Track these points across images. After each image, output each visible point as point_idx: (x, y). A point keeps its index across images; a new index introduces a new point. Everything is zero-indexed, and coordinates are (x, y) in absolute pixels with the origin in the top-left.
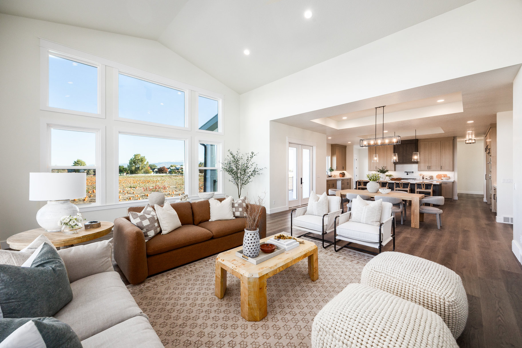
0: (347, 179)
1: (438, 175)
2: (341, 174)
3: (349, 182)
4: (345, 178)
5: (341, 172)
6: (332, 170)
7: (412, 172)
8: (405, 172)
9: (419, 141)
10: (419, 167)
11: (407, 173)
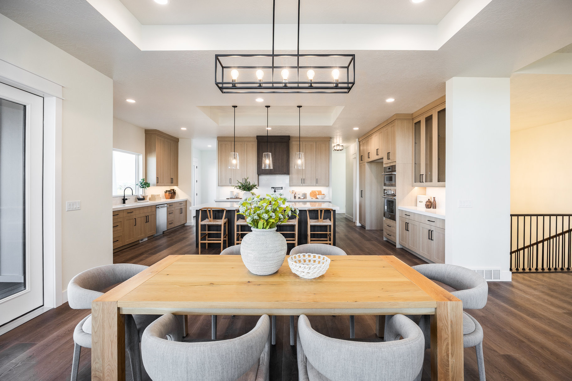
0: (180, 203)
1: (312, 191)
2: (167, 193)
3: (183, 207)
4: (175, 200)
5: (168, 188)
6: (145, 184)
7: (281, 188)
8: (272, 188)
9: (291, 139)
10: (291, 180)
11: (275, 189)
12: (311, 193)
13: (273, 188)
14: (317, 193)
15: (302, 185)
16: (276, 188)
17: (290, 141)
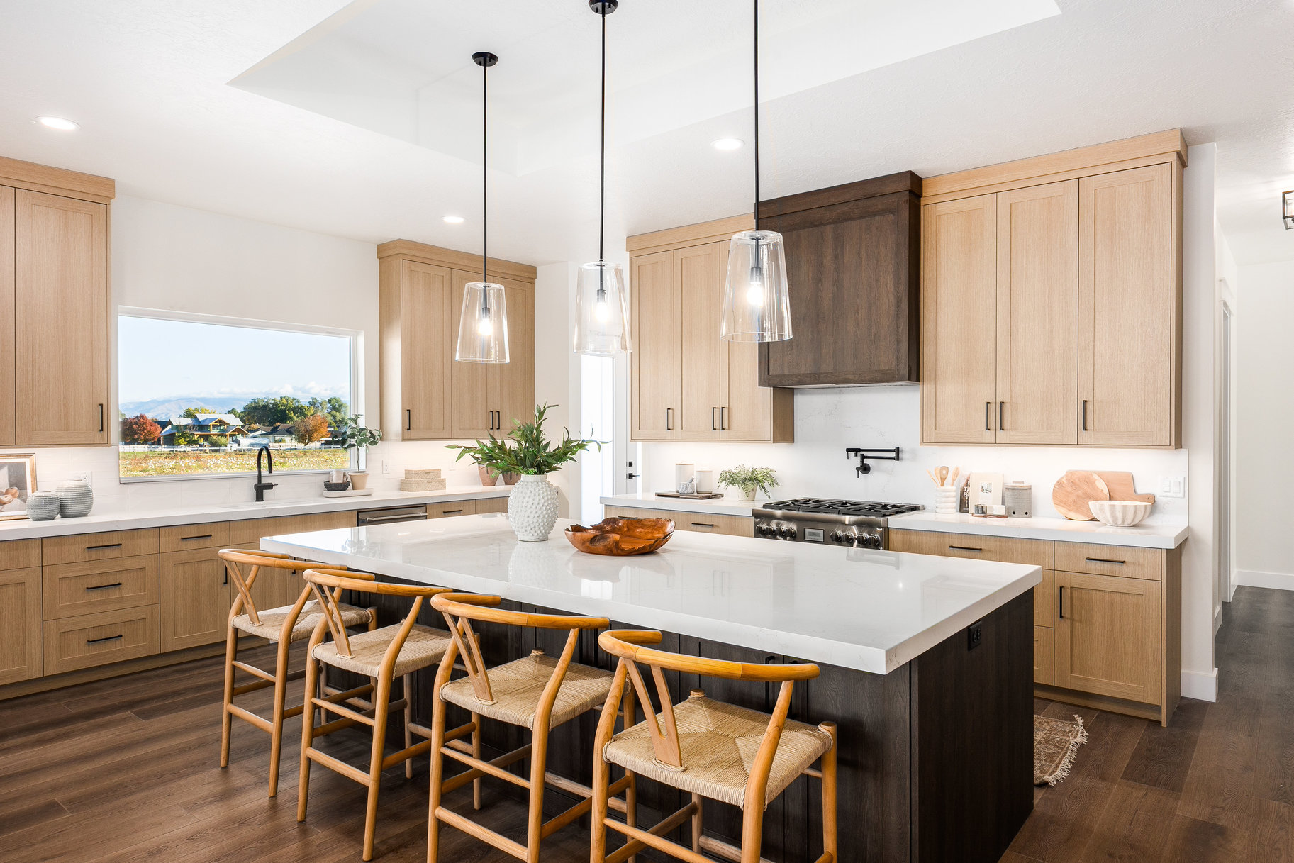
1: (1070, 474)
7: (893, 454)
8: (849, 450)
9: (927, 191)
10: (929, 413)
11: (863, 457)
12: (1059, 484)
13: (857, 451)
14: (1101, 485)
15: (989, 436)
16: (866, 454)
17: (923, 202)
